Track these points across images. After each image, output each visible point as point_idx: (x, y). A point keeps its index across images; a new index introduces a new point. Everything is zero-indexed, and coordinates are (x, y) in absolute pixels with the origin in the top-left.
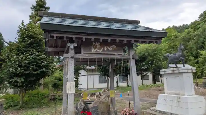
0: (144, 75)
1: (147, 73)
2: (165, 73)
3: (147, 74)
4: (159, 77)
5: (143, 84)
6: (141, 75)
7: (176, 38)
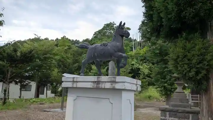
0: (25, 84)
1: (30, 81)
2: (75, 86)
3: (30, 83)
4: (44, 88)
5: (20, 97)
6: (21, 83)
7: (69, 49)
